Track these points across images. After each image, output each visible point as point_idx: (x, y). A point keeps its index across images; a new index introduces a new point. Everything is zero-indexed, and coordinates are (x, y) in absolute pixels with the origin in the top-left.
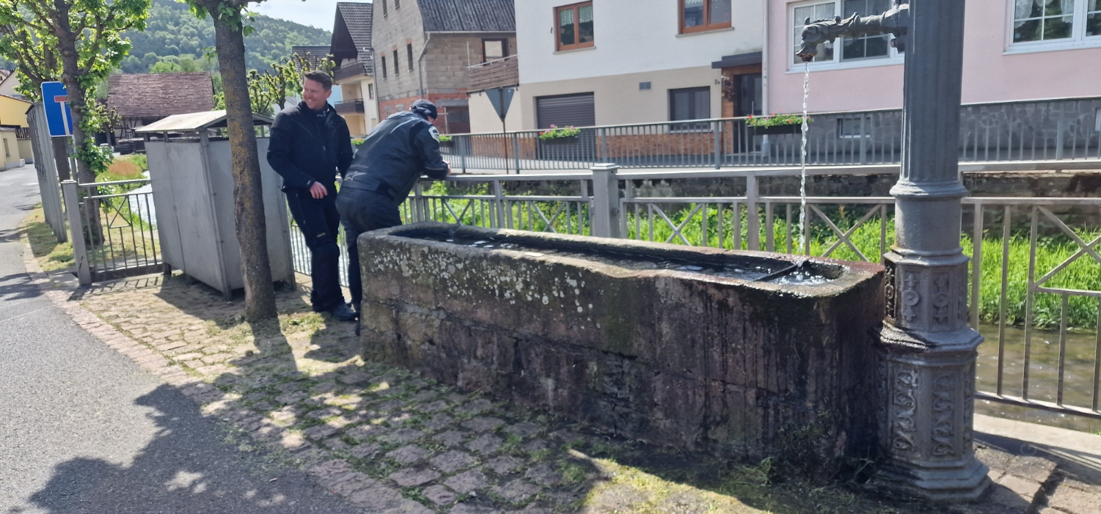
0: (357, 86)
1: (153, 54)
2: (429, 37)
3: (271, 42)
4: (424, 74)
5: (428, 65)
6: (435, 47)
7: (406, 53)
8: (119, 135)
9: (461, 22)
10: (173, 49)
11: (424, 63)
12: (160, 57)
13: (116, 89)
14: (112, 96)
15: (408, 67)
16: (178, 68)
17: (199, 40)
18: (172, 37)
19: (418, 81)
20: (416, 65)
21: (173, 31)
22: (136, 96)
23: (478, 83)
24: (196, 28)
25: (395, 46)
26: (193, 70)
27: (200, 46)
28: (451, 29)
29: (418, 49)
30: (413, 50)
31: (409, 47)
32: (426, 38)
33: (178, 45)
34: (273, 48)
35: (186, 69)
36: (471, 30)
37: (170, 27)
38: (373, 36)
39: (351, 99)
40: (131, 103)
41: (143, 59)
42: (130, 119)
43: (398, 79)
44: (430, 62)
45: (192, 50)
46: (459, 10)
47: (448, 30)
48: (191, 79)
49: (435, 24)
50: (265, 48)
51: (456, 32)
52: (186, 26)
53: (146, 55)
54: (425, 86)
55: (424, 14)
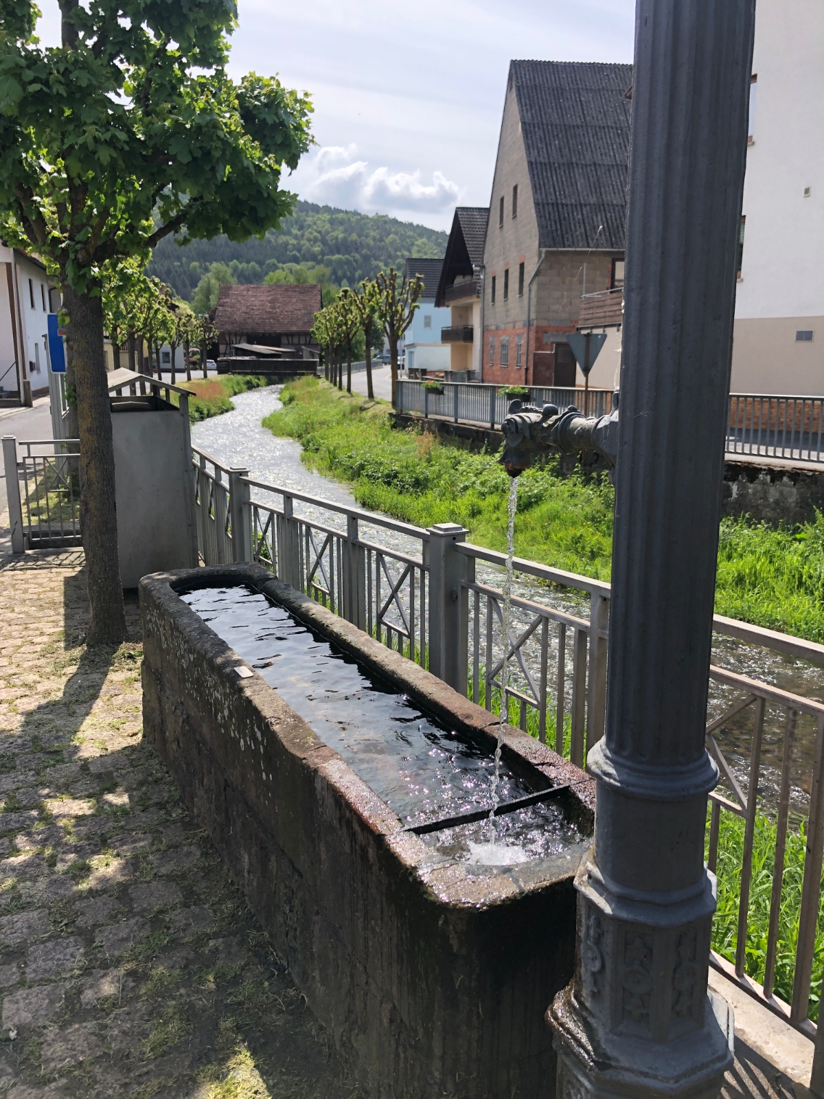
0: (468, 309)
1: (274, 261)
2: (543, 255)
3: (396, 250)
4: (534, 301)
5: (538, 290)
6: (551, 268)
7: (517, 274)
8: (223, 351)
9: (587, 236)
10: (294, 256)
11: (534, 287)
12: (280, 265)
13: (226, 300)
14: (221, 308)
15: (518, 291)
16: (292, 279)
17: (322, 246)
18: (295, 242)
19: (526, 308)
20: (526, 289)
21: (296, 235)
22: (244, 309)
23: (590, 316)
24: (320, 232)
25: (507, 264)
26: (305, 281)
27: (323, 253)
28: (573, 245)
29: (530, 270)
30: (526, 270)
31: (522, 266)
32: (540, 256)
33: (299, 251)
34: (397, 257)
35: (298, 280)
36: (598, 246)
37: (295, 231)
38: (486, 250)
39: (461, 325)
40: (238, 317)
41: (264, 267)
42: (236, 335)
43: (506, 305)
44: (541, 286)
45: (313, 258)
46: (586, 222)
47: (569, 246)
48: (300, 293)
49: (553, 239)
50: (390, 256)
51: (578, 249)
52: (310, 230)
53: (267, 262)
54: (533, 316)
55: (541, 227)
